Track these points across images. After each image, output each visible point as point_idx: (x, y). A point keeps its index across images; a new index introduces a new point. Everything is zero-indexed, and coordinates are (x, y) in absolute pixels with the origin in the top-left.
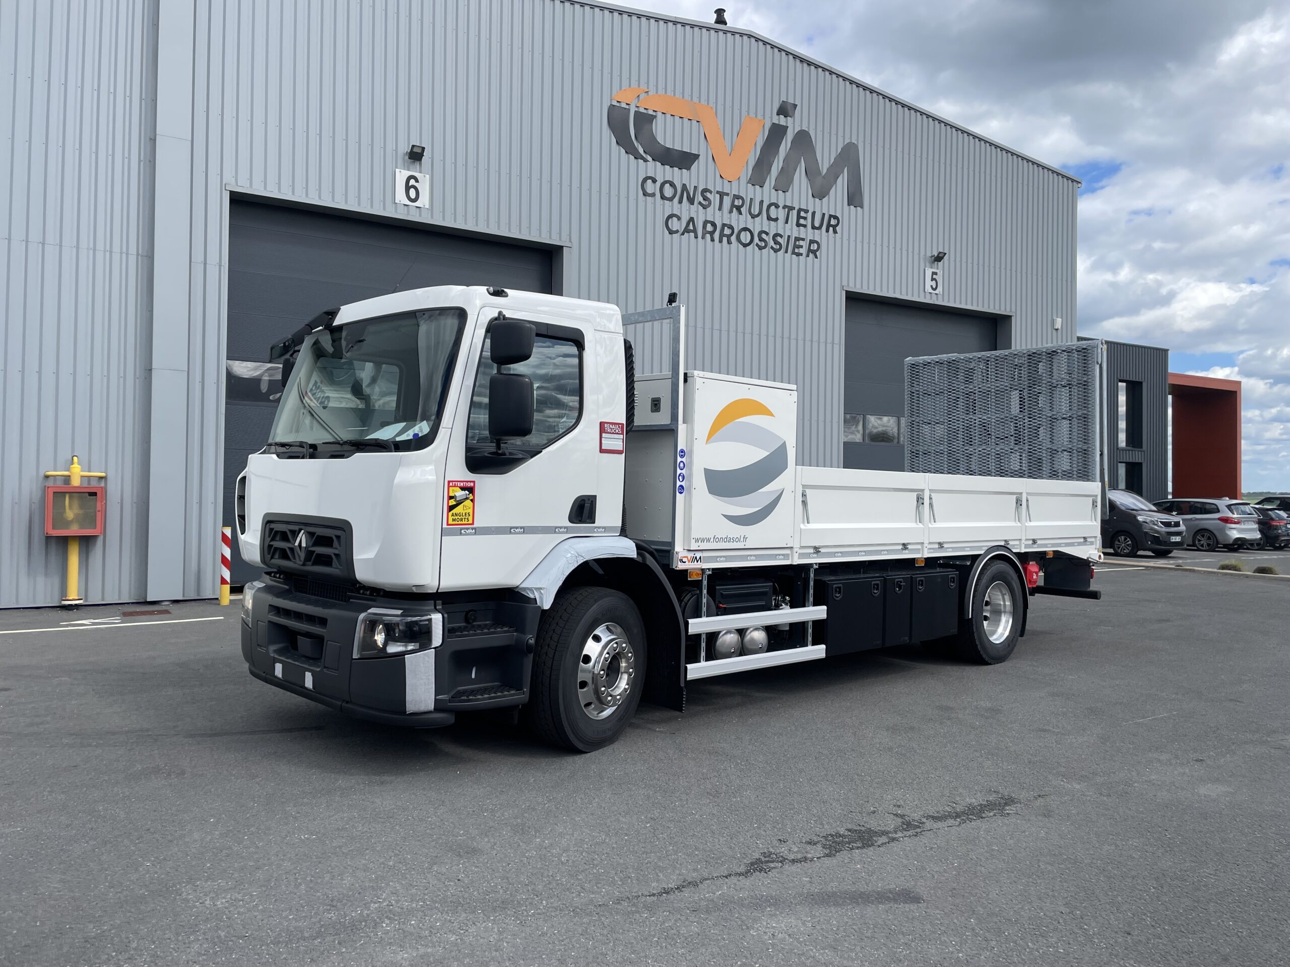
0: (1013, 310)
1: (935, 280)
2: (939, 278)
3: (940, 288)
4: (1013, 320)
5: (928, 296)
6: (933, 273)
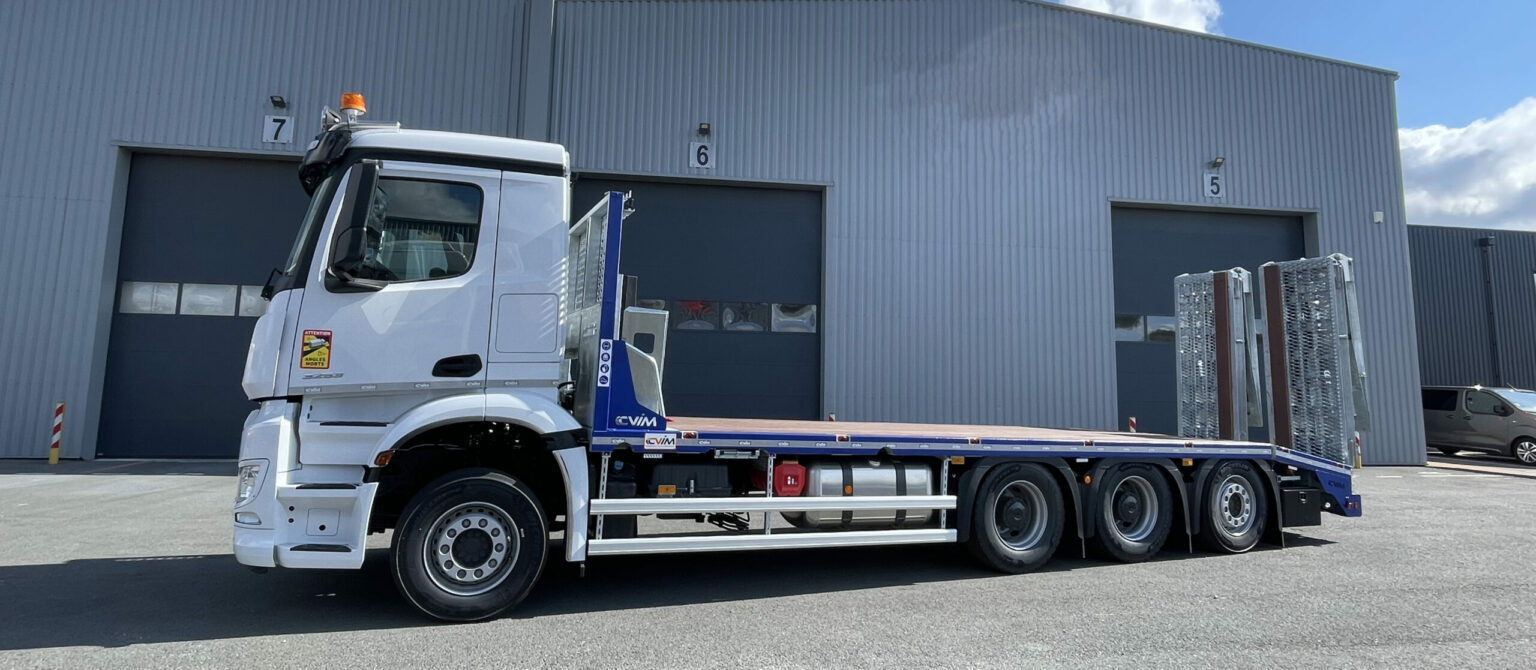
1: (1216, 184)
2: (1221, 182)
3: (1222, 192)
4: (1319, 217)
5: (1208, 200)
6: (1213, 178)
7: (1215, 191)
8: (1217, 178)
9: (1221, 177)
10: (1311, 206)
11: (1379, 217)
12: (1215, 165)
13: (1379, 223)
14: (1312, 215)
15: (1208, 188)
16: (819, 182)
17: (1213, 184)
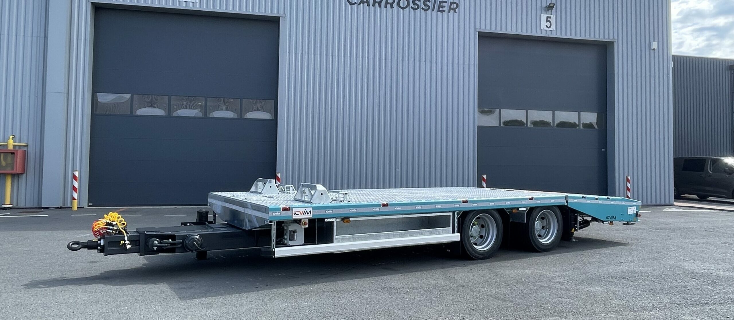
0: (616, 37)
1: (550, 21)
2: (553, 20)
3: (553, 27)
4: (616, 44)
5: (544, 32)
6: (548, 17)
7: (549, 26)
8: (550, 17)
9: (553, 17)
10: (611, 37)
11: (655, 45)
12: (550, 8)
13: (654, 49)
14: (612, 43)
15: (544, 24)
16: (275, 14)
17: (547, 21)
